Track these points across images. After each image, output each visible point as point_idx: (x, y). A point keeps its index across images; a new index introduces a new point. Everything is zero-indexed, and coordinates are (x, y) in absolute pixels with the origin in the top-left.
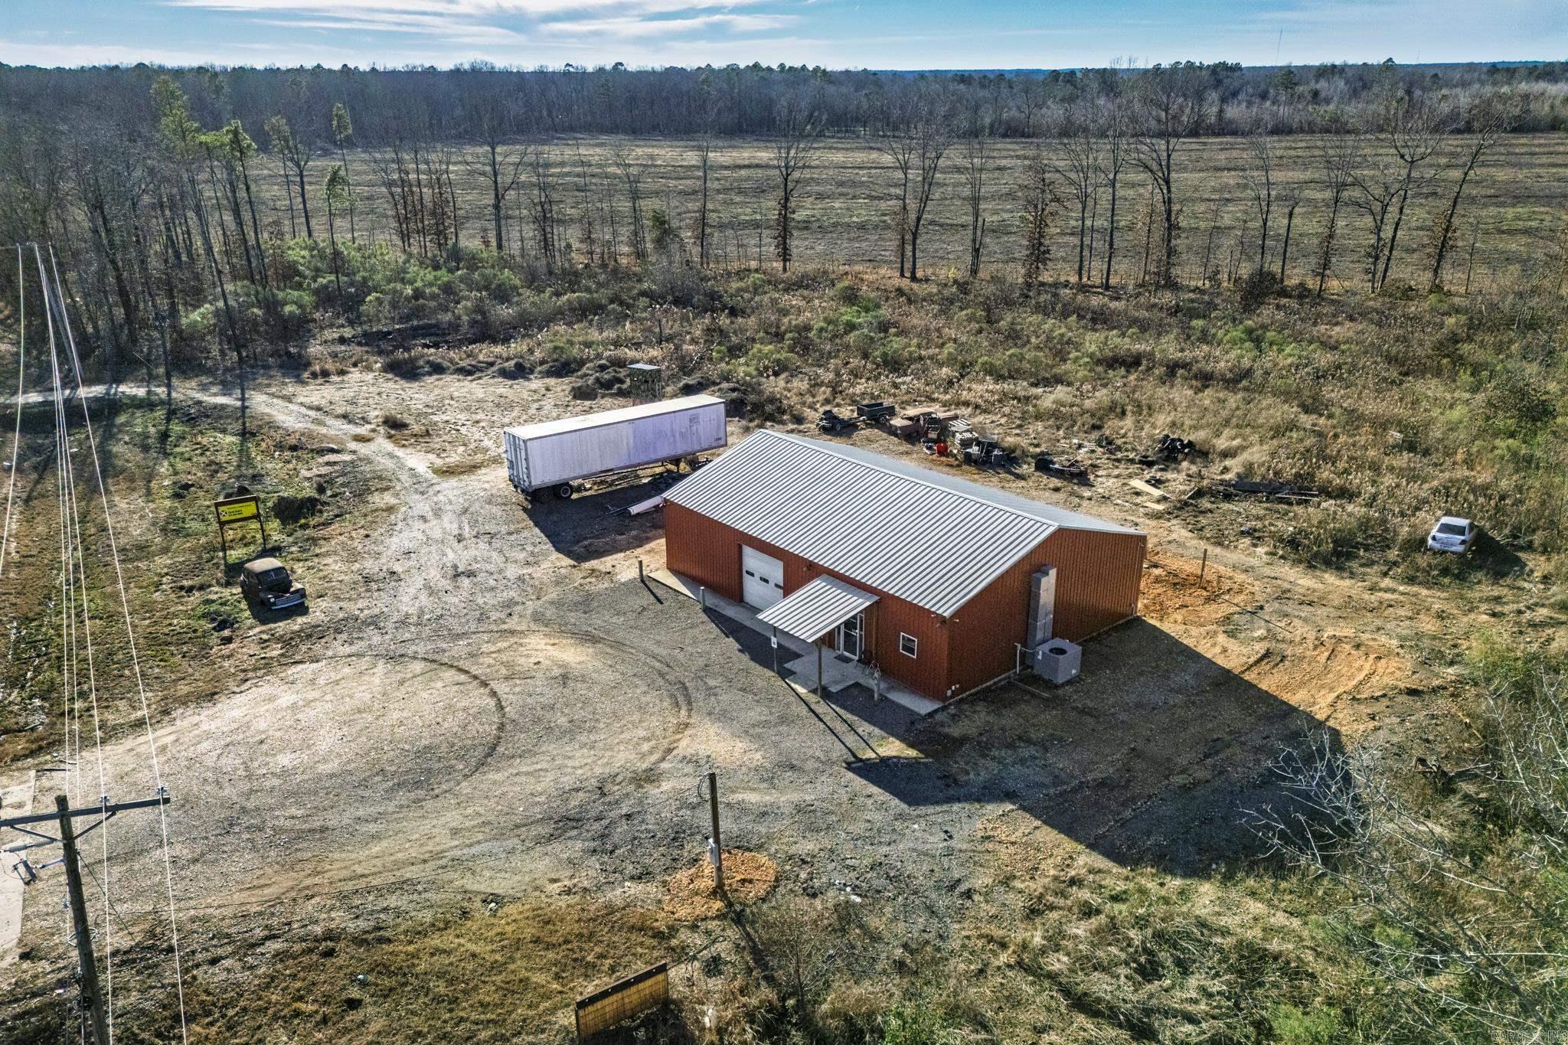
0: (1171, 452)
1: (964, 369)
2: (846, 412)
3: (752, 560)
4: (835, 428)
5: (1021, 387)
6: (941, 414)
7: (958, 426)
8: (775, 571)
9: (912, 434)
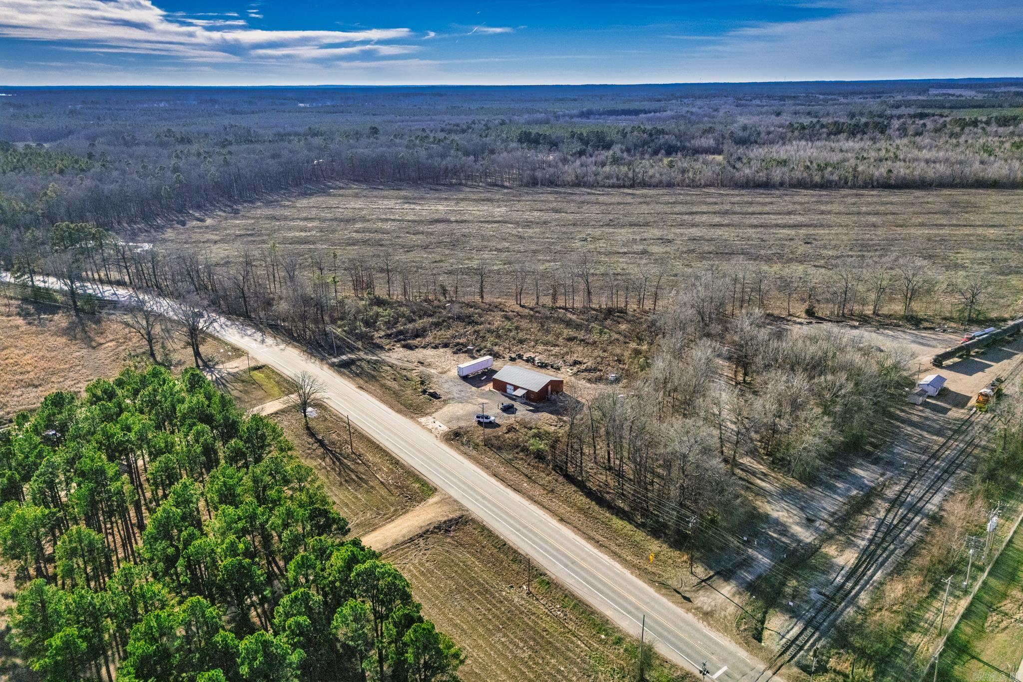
0: (576, 363)
1: (536, 341)
2: (513, 356)
3: (508, 386)
4: (512, 359)
5: (549, 348)
6: (533, 356)
7: (536, 359)
8: (512, 388)
9: (527, 361)
